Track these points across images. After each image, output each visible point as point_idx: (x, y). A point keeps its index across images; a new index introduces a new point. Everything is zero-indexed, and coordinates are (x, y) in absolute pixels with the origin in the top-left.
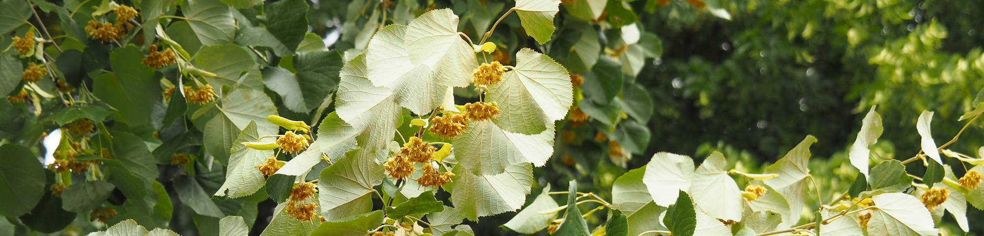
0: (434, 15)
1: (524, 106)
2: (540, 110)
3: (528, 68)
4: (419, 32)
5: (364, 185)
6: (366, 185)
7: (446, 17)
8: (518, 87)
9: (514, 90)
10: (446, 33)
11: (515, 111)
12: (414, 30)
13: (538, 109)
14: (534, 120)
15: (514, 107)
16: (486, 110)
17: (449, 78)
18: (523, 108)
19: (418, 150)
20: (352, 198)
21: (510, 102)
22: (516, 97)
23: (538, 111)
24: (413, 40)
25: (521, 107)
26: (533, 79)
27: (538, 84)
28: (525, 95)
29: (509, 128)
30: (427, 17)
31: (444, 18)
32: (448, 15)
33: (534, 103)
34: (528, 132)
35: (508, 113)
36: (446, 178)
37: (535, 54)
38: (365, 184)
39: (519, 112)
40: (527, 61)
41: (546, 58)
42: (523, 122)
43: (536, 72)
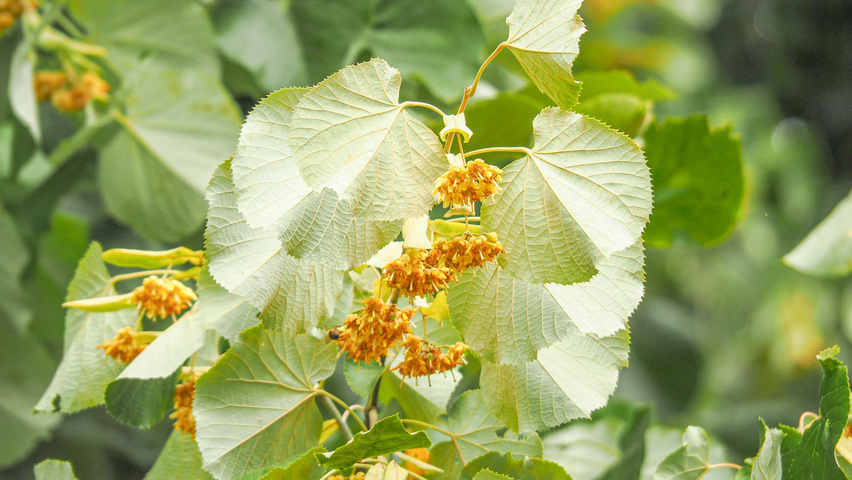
0: (346, 77)
1: (553, 228)
2: (582, 235)
3: (557, 147)
4: (319, 117)
5: (296, 386)
6: (299, 385)
7: (373, 76)
8: (539, 189)
9: (533, 195)
10: (374, 110)
11: (537, 238)
12: (309, 116)
13: (579, 232)
14: (574, 254)
15: (536, 230)
16: (475, 250)
17: (387, 204)
18: (551, 232)
19: (376, 320)
20: (269, 419)
21: (526, 222)
22: (537, 210)
23: (578, 236)
24: (308, 136)
25: (546, 231)
26: (569, 170)
27: (580, 178)
28: (553, 205)
29: (529, 275)
30: (332, 85)
31: (369, 80)
32: (378, 71)
33: (569, 220)
34: (566, 278)
35: (524, 244)
36: (452, 357)
37: (569, 118)
38: (295, 383)
39: (544, 240)
40: (556, 133)
41: (592, 122)
42: (555, 259)
43: (575, 155)
